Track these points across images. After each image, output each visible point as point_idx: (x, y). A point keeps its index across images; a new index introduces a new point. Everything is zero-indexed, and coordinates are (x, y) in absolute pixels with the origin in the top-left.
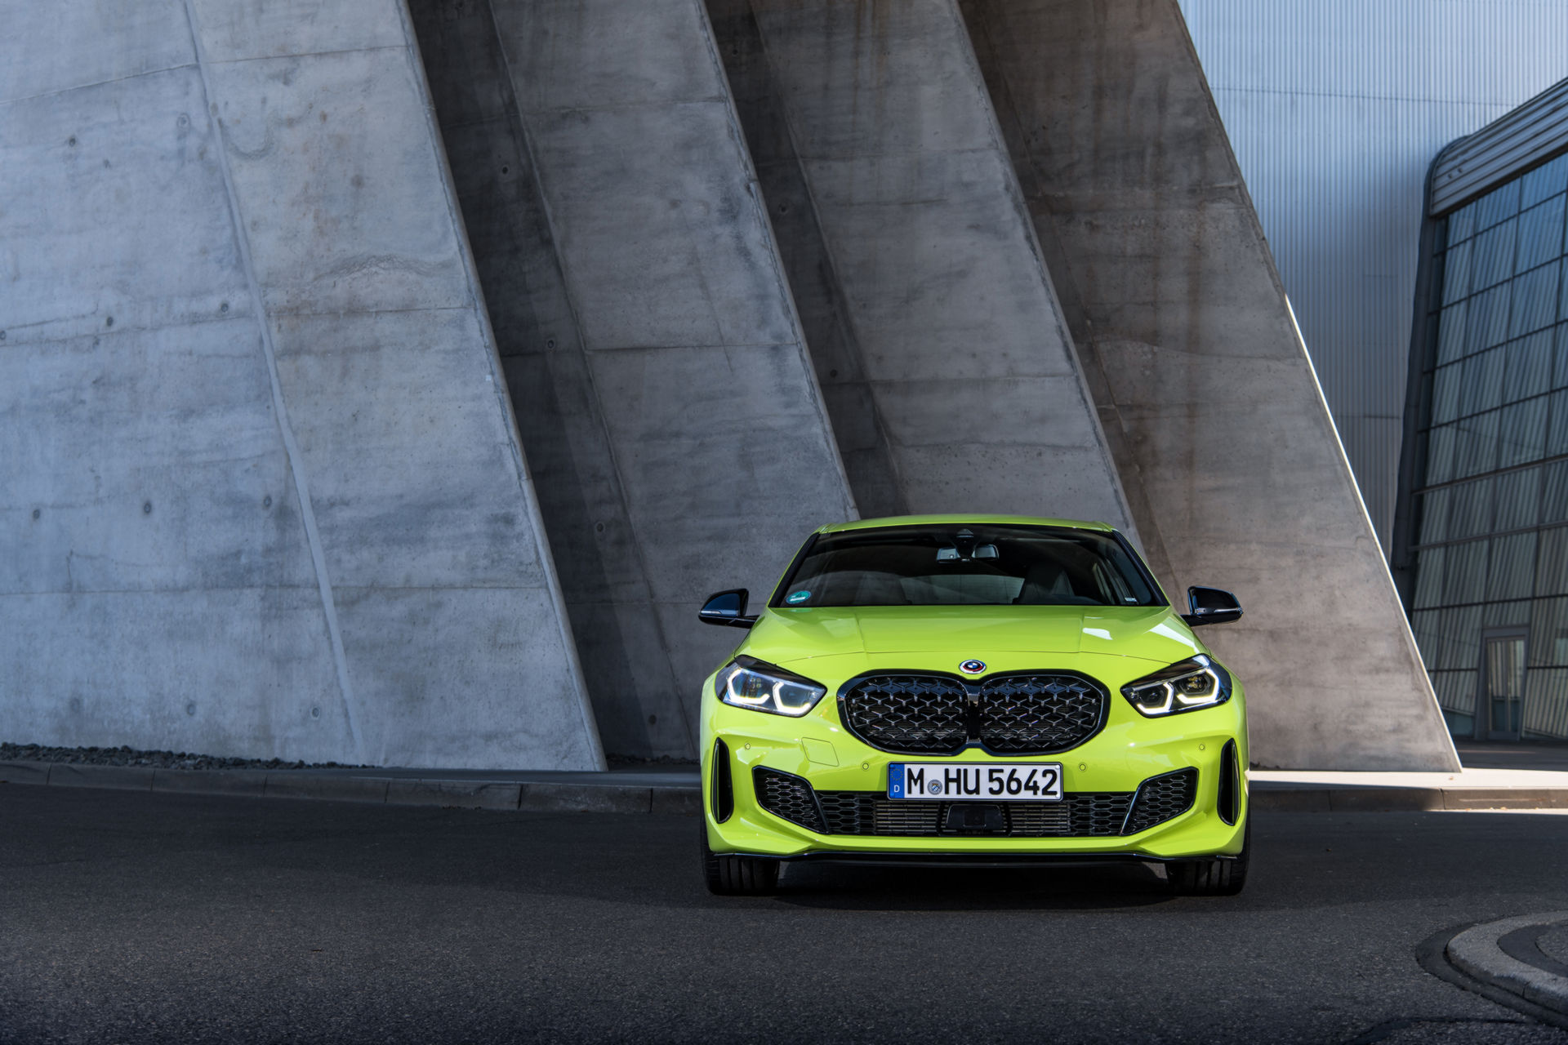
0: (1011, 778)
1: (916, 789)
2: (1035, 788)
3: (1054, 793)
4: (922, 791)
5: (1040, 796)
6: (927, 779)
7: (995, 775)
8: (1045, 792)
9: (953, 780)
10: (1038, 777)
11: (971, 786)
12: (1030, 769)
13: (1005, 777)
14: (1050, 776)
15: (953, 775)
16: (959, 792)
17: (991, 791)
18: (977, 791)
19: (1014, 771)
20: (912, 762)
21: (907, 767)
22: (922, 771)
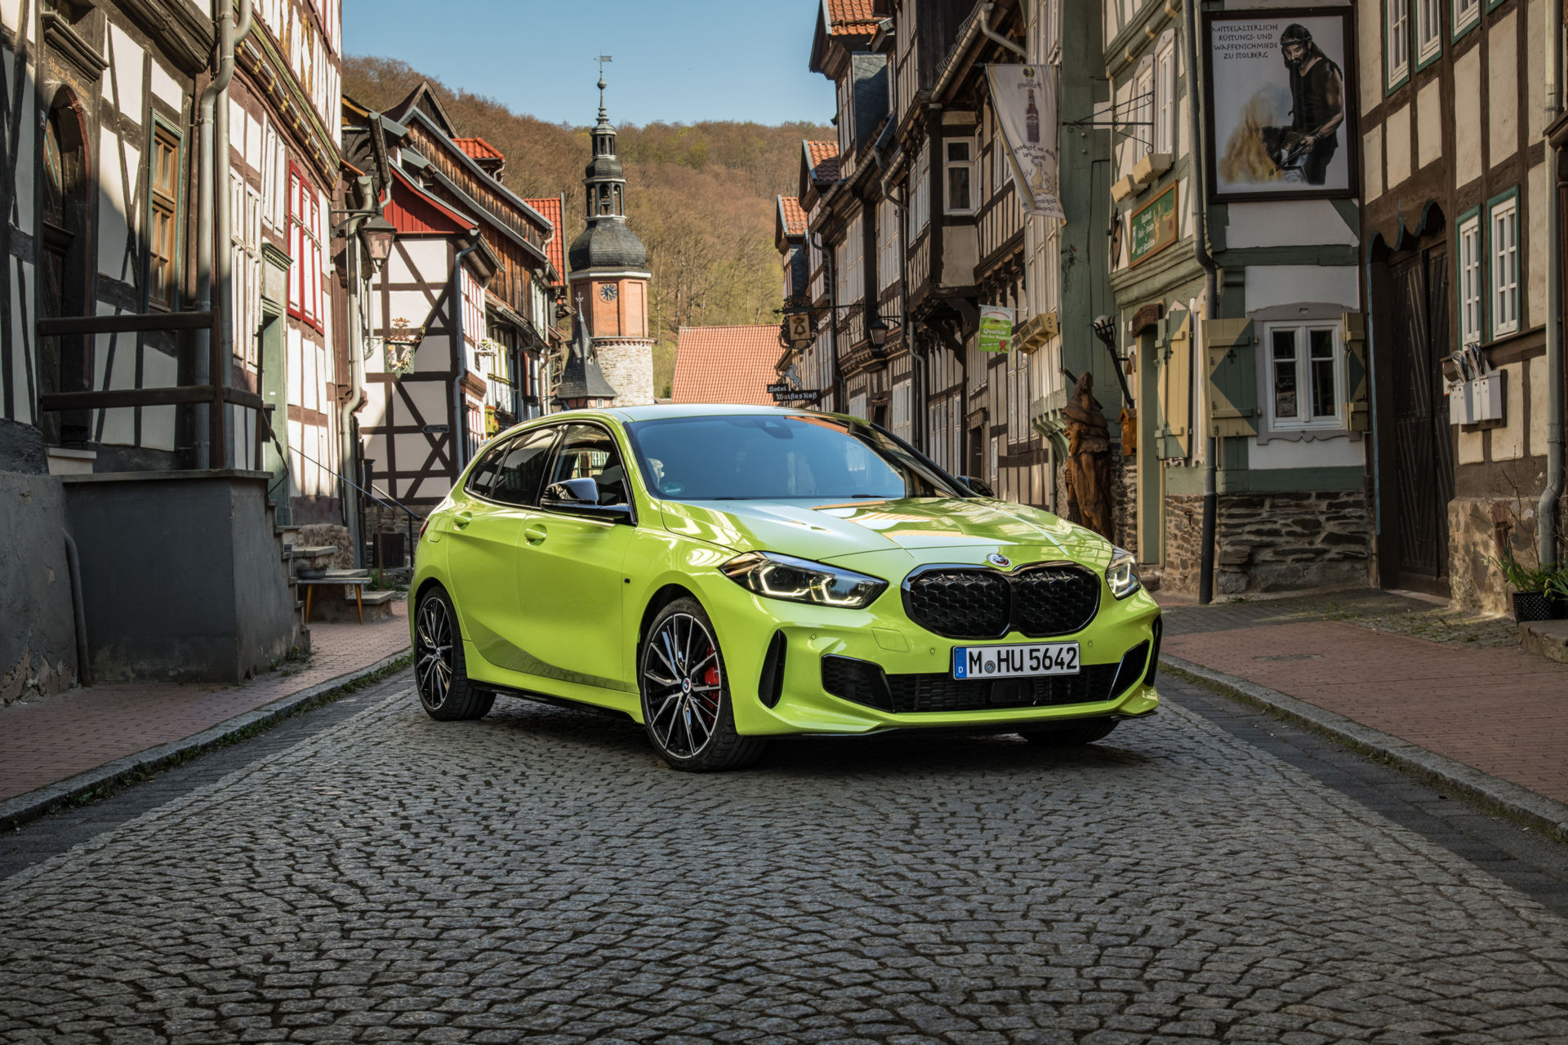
0: (1045, 656)
1: (976, 669)
2: (1062, 664)
3: (1075, 667)
4: (980, 671)
5: (1065, 671)
6: (984, 662)
7: (1034, 654)
8: (1069, 667)
9: (1003, 660)
10: (1064, 654)
11: (1017, 665)
12: (1058, 647)
13: (1040, 655)
14: (1072, 653)
15: (1004, 656)
16: (1008, 670)
17: (1032, 668)
18: (1021, 668)
19: (1047, 650)
20: (972, 646)
21: (968, 650)
22: (980, 653)
